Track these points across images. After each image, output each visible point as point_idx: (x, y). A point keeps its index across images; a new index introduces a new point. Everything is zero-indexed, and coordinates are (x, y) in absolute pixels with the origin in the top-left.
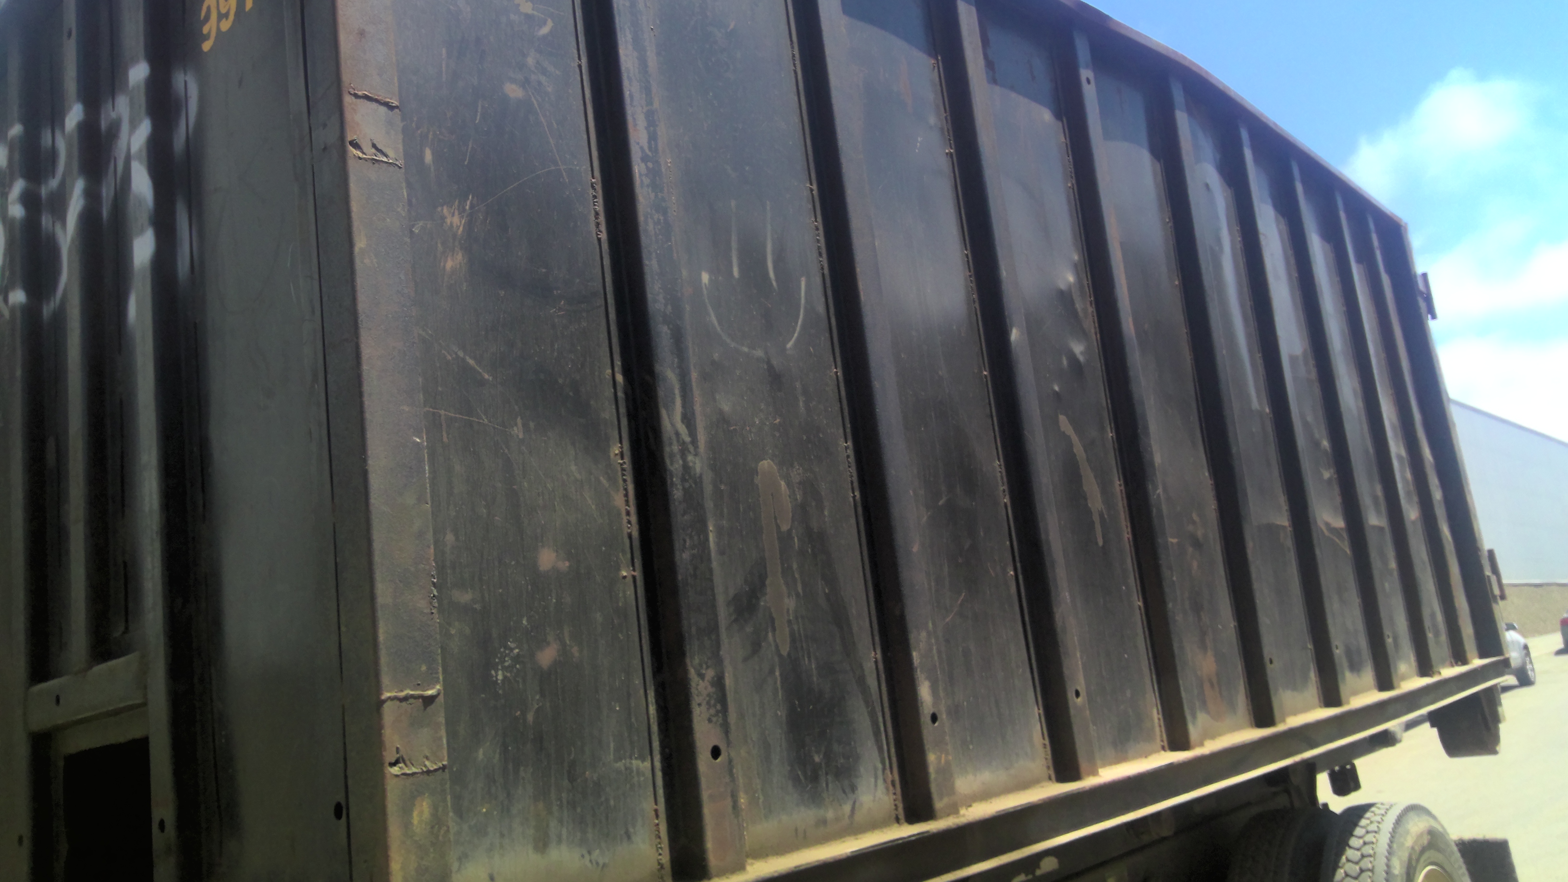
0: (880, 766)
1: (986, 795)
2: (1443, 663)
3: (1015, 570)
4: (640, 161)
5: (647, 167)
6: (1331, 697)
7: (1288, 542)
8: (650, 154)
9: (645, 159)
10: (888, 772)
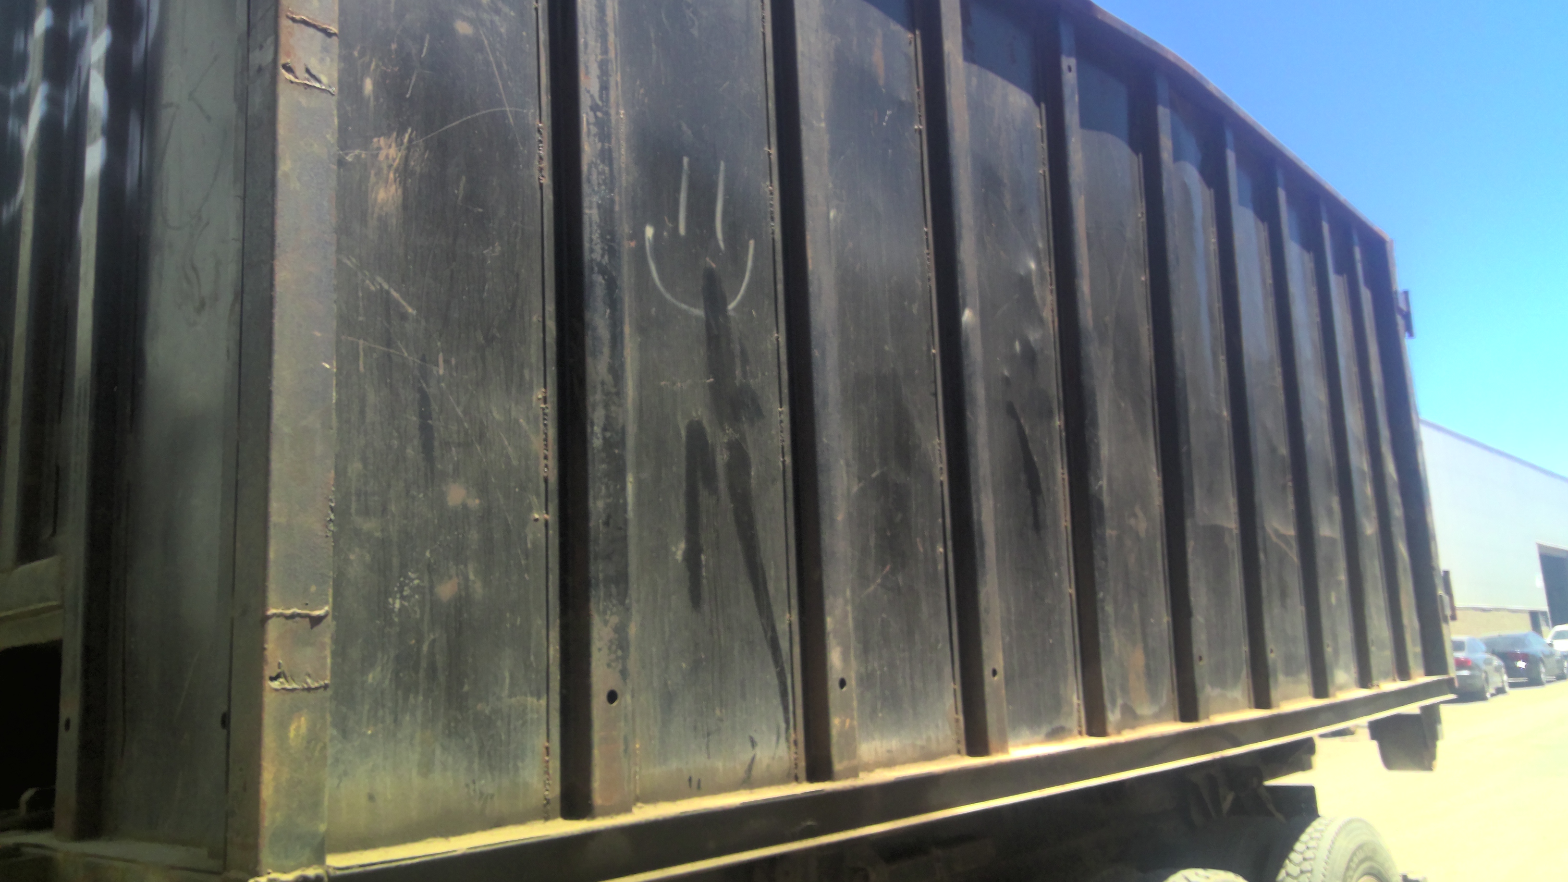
0: (783, 726)
1: (890, 763)
2: (1386, 676)
3: (945, 547)
4: (589, 110)
5: (596, 117)
6: (1262, 699)
7: (1234, 545)
8: (600, 103)
9: (594, 108)
10: (792, 731)
